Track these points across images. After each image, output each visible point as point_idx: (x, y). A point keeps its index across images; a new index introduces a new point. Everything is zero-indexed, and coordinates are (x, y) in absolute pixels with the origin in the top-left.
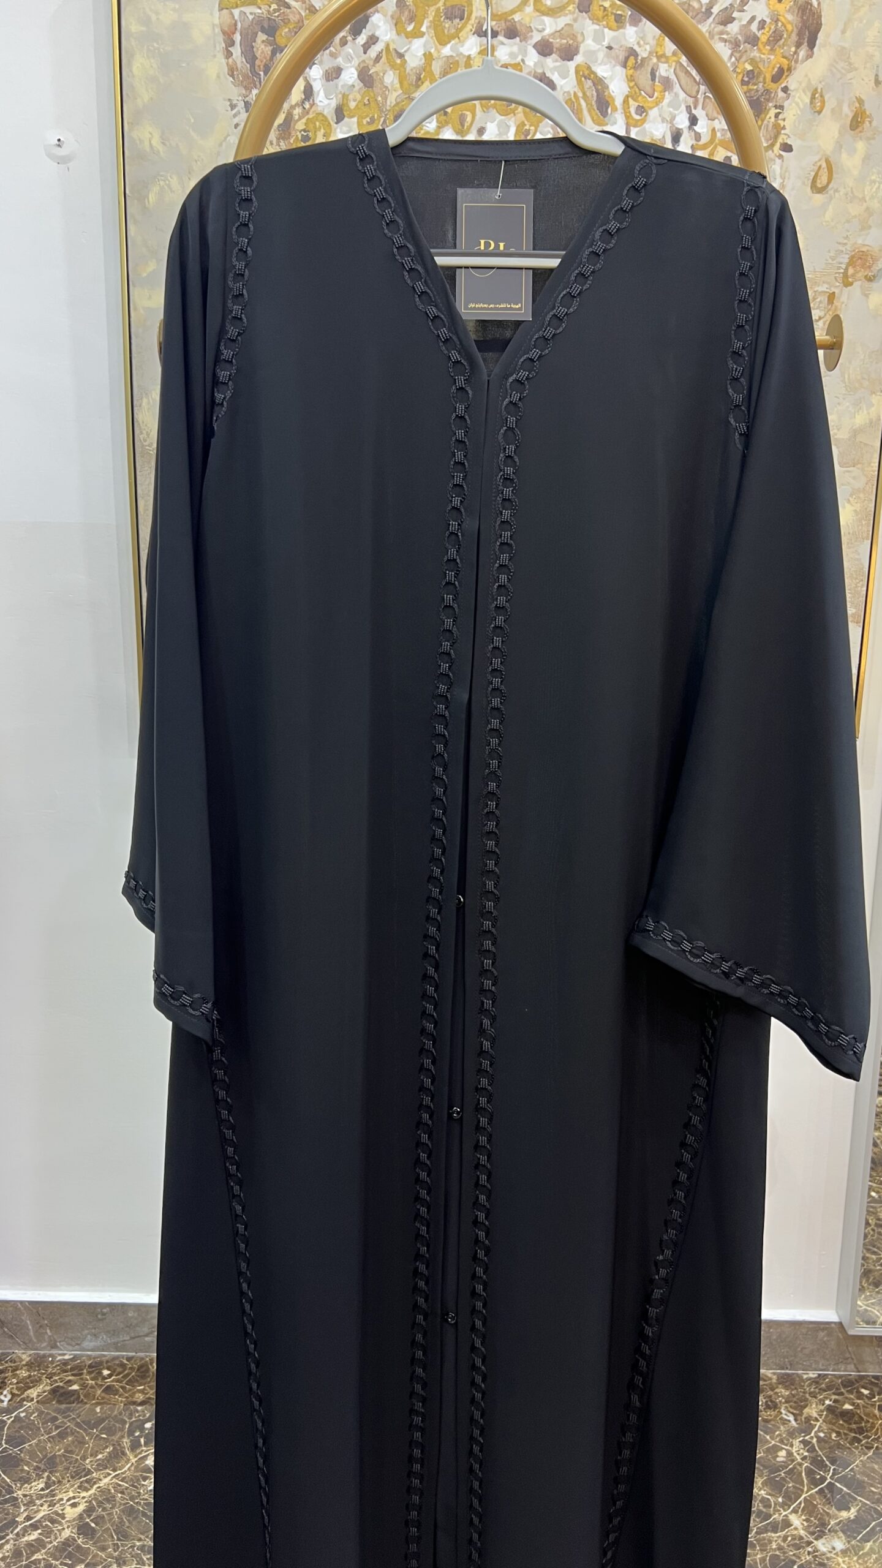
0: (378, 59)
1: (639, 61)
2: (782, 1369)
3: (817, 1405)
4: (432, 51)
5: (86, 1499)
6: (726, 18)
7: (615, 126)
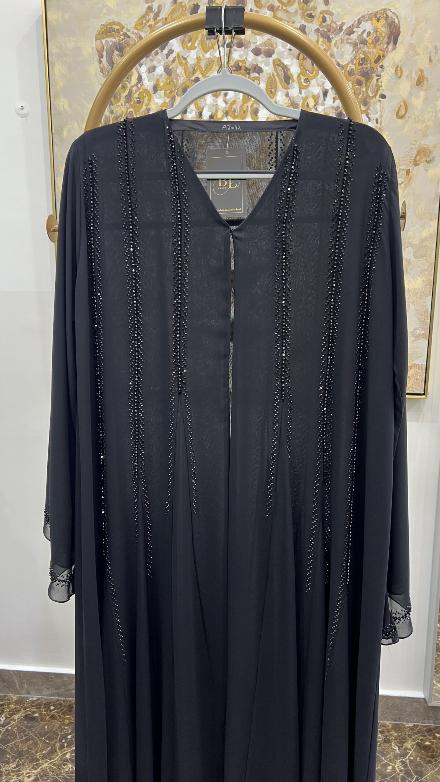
0: (174, 61)
2: (395, 721)
3: (411, 741)
4: (201, 56)
5: (35, 774)
6: (350, 32)
7: (293, 89)
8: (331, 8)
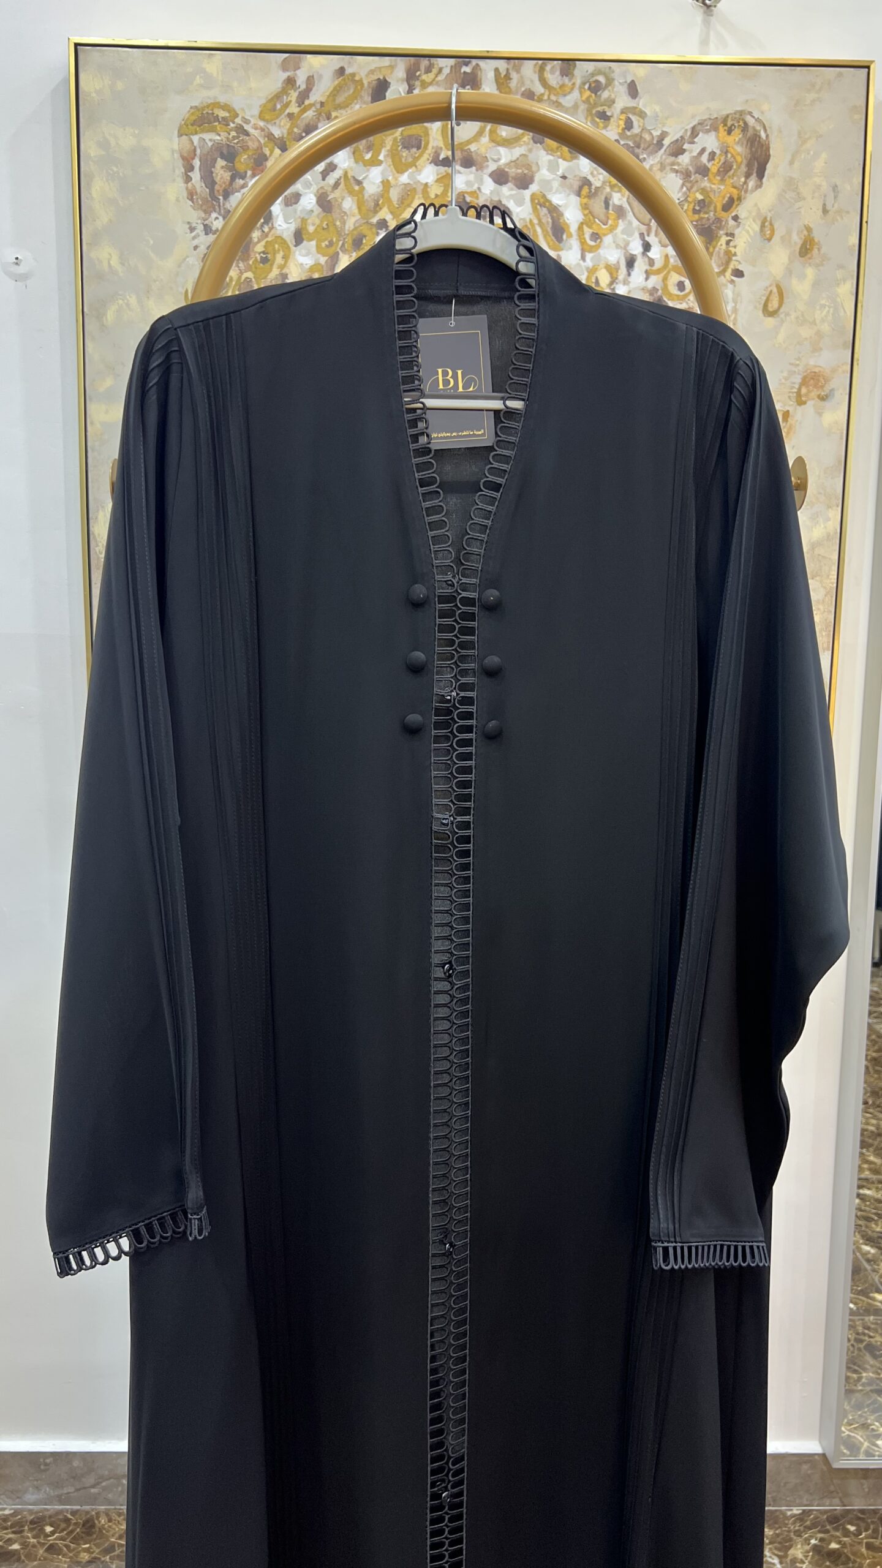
0: (336, 185)
1: (593, 191)
3: (802, 1545)
4: (390, 178)
6: (677, 150)
7: (570, 252)
8: (642, 103)
